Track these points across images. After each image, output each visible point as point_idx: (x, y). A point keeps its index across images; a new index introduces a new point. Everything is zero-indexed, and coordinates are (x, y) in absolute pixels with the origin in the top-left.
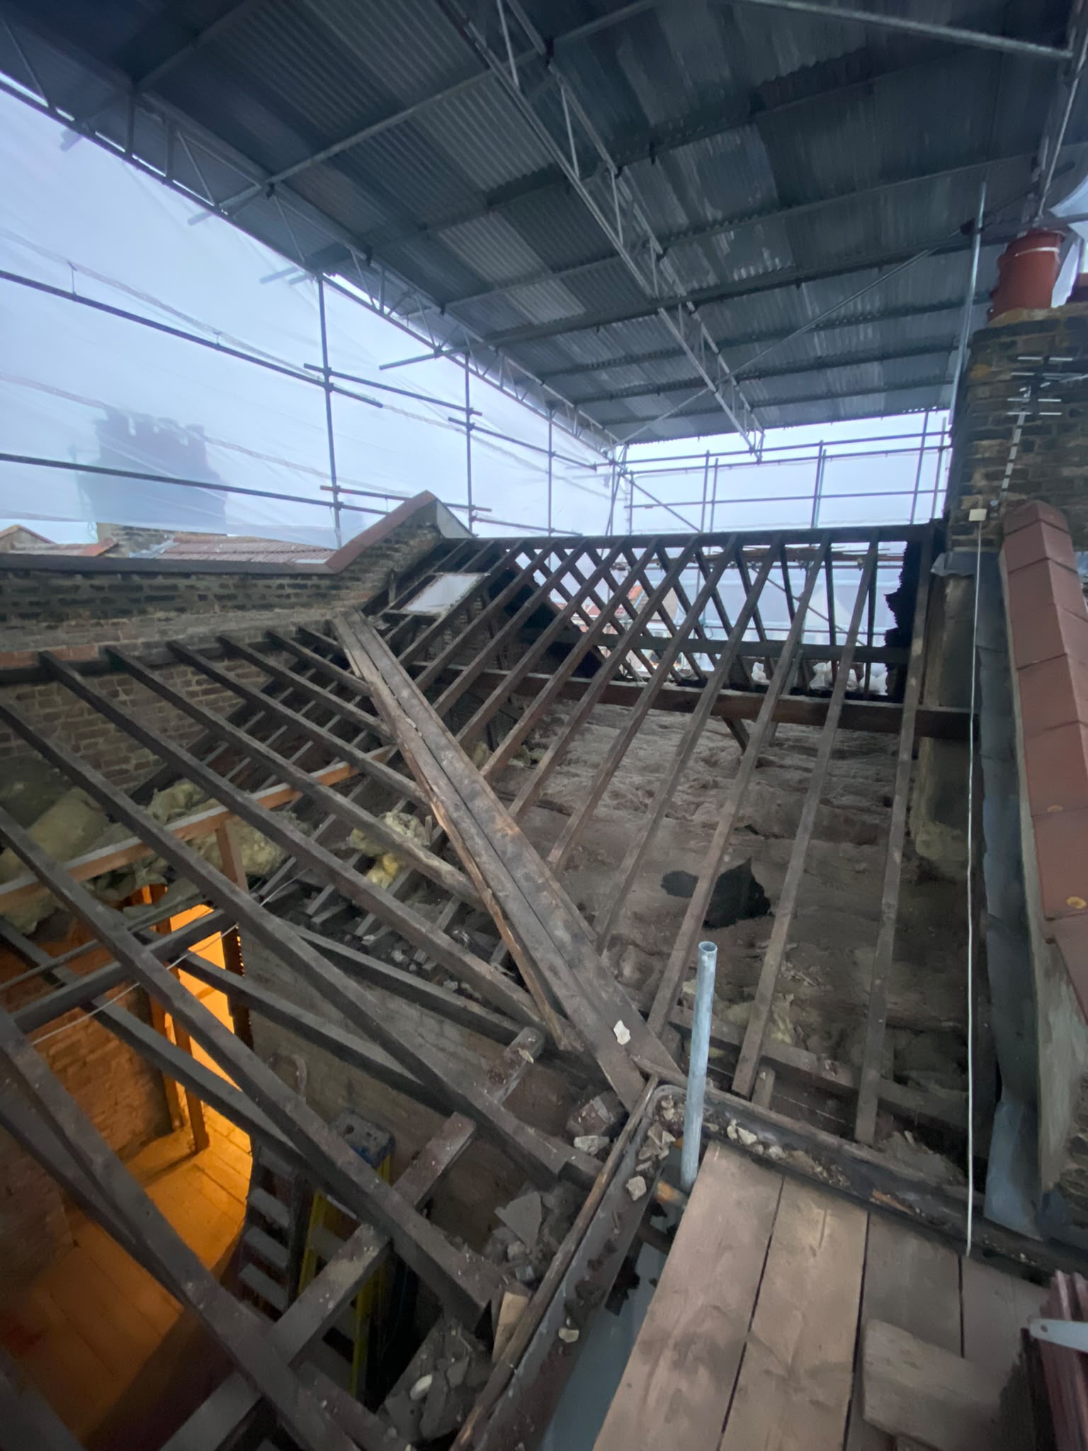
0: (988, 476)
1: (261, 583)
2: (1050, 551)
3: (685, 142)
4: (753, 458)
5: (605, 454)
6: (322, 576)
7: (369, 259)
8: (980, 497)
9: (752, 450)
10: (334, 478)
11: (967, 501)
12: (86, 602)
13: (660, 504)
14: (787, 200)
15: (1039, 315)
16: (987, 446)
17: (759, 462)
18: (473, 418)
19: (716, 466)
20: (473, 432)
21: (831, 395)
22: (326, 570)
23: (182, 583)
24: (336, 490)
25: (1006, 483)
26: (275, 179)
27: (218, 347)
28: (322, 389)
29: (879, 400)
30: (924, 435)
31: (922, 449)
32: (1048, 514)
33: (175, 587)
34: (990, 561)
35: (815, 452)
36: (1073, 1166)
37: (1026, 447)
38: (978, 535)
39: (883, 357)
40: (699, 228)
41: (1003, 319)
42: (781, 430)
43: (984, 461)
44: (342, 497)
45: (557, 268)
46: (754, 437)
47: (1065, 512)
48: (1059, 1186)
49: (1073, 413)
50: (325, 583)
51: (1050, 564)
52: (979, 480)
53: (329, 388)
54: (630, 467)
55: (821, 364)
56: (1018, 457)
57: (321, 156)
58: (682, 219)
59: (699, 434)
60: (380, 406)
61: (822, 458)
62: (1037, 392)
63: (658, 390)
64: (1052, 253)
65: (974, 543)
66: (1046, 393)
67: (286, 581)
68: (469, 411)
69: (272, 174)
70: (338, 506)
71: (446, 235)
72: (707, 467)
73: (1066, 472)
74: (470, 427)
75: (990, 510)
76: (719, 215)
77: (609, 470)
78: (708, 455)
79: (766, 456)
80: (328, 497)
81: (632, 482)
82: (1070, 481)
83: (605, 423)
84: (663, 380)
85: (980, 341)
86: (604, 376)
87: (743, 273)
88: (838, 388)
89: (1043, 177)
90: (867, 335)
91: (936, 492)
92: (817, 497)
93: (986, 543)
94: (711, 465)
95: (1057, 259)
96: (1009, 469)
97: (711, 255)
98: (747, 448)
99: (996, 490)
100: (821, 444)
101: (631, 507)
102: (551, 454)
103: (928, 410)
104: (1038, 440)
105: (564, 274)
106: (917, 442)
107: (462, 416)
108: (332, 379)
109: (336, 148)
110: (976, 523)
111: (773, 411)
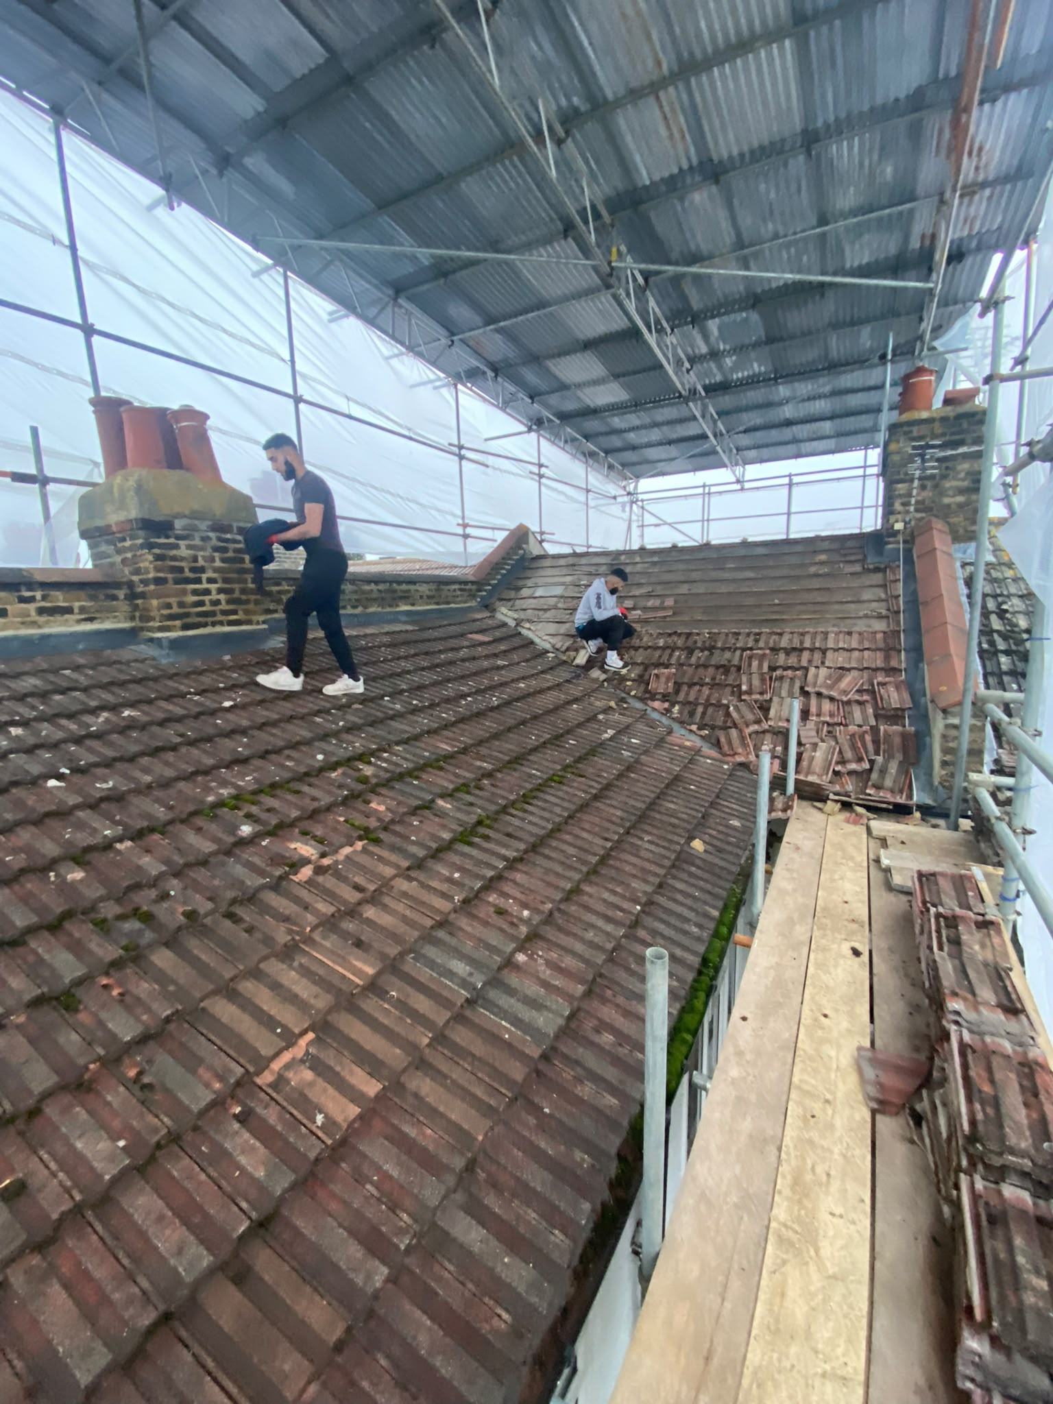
0: (904, 504)
1: (446, 588)
2: (937, 545)
3: (713, 317)
4: (738, 487)
5: (624, 488)
6: (472, 583)
7: (496, 377)
8: (899, 517)
9: (738, 481)
10: (463, 518)
11: (892, 518)
12: (375, 600)
13: (665, 523)
14: (770, 340)
15: (925, 415)
16: (901, 488)
17: (742, 489)
18: (543, 470)
19: (709, 494)
20: (543, 480)
21: (795, 441)
22: (472, 578)
23: (412, 587)
24: (465, 526)
25: (912, 509)
26: (455, 338)
27: (410, 438)
28: (456, 458)
29: (831, 443)
30: (865, 467)
31: (864, 476)
32: (938, 524)
33: (409, 591)
34: (908, 553)
35: (786, 480)
36: (944, 772)
37: (923, 487)
38: (900, 538)
39: (832, 418)
40: (714, 355)
41: (906, 417)
42: (758, 465)
43: (900, 496)
44: (469, 531)
45: (617, 376)
46: (739, 470)
47: (948, 523)
48: (940, 783)
49: (947, 468)
50: (474, 587)
51: (938, 553)
52: (898, 506)
53: (461, 458)
54: (641, 497)
55: (789, 423)
56: (918, 494)
57: (492, 327)
58: (704, 349)
59: (695, 470)
60: (487, 466)
61: (790, 485)
62: (924, 461)
63: (670, 443)
64: (930, 381)
65: (898, 543)
66: (929, 461)
67: (457, 587)
68: (541, 466)
69: (453, 334)
70: (466, 536)
71: (550, 364)
72: (704, 494)
73: (946, 500)
74: (541, 476)
75: (906, 523)
76: (728, 347)
77: (626, 499)
78: (704, 486)
79: (747, 485)
80: (460, 531)
81: (642, 508)
82: (949, 506)
83: (624, 465)
84: (675, 436)
85: (893, 428)
86: (632, 435)
87: (740, 375)
88: (800, 436)
89: (924, 332)
90: (821, 406)
91: (876, 506)
92: (789, 514)
93: (905, 542)
94: (707, 493)
95: (934, 384)
96: (913, 501)
97: (720, 368)
98: (734, 480)
99: (908, 512)
100: (790, 476)
101: (643, 526)
102: (588, 491)
103: (866, 449)
104: (929, 484)
105: (621, 379)
106: (860, 472)
107: (535, 470)
108: (463, 452)
109: (502, 324)
110: (898, 531)
111: (752, 454)
